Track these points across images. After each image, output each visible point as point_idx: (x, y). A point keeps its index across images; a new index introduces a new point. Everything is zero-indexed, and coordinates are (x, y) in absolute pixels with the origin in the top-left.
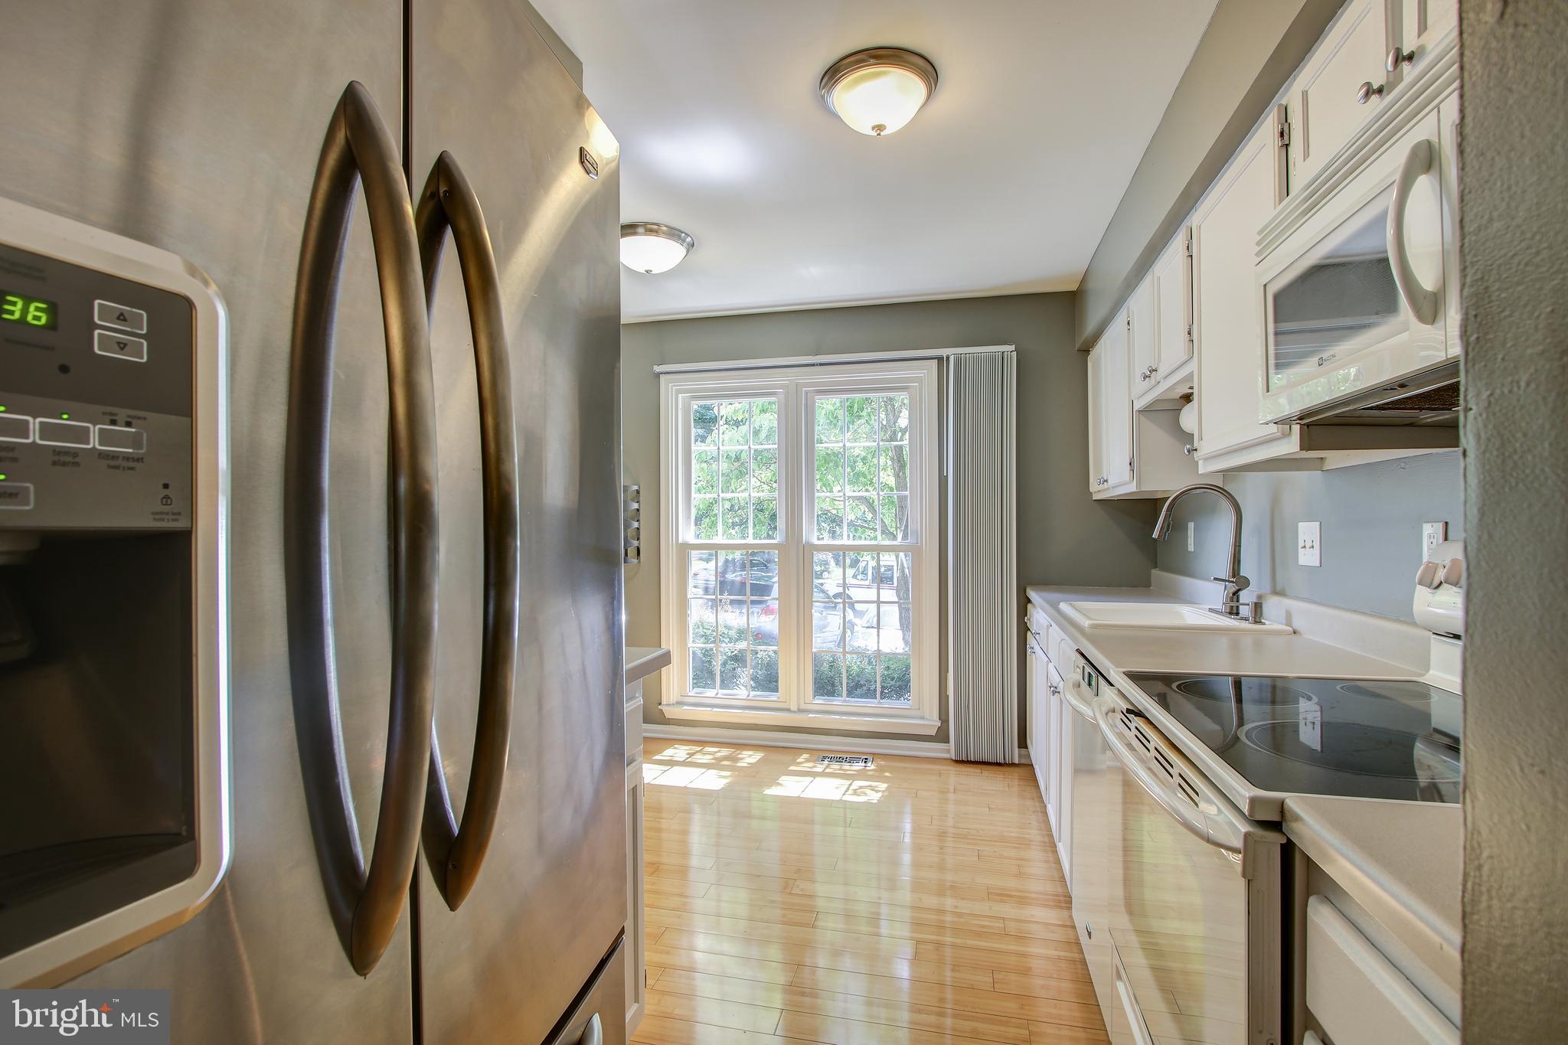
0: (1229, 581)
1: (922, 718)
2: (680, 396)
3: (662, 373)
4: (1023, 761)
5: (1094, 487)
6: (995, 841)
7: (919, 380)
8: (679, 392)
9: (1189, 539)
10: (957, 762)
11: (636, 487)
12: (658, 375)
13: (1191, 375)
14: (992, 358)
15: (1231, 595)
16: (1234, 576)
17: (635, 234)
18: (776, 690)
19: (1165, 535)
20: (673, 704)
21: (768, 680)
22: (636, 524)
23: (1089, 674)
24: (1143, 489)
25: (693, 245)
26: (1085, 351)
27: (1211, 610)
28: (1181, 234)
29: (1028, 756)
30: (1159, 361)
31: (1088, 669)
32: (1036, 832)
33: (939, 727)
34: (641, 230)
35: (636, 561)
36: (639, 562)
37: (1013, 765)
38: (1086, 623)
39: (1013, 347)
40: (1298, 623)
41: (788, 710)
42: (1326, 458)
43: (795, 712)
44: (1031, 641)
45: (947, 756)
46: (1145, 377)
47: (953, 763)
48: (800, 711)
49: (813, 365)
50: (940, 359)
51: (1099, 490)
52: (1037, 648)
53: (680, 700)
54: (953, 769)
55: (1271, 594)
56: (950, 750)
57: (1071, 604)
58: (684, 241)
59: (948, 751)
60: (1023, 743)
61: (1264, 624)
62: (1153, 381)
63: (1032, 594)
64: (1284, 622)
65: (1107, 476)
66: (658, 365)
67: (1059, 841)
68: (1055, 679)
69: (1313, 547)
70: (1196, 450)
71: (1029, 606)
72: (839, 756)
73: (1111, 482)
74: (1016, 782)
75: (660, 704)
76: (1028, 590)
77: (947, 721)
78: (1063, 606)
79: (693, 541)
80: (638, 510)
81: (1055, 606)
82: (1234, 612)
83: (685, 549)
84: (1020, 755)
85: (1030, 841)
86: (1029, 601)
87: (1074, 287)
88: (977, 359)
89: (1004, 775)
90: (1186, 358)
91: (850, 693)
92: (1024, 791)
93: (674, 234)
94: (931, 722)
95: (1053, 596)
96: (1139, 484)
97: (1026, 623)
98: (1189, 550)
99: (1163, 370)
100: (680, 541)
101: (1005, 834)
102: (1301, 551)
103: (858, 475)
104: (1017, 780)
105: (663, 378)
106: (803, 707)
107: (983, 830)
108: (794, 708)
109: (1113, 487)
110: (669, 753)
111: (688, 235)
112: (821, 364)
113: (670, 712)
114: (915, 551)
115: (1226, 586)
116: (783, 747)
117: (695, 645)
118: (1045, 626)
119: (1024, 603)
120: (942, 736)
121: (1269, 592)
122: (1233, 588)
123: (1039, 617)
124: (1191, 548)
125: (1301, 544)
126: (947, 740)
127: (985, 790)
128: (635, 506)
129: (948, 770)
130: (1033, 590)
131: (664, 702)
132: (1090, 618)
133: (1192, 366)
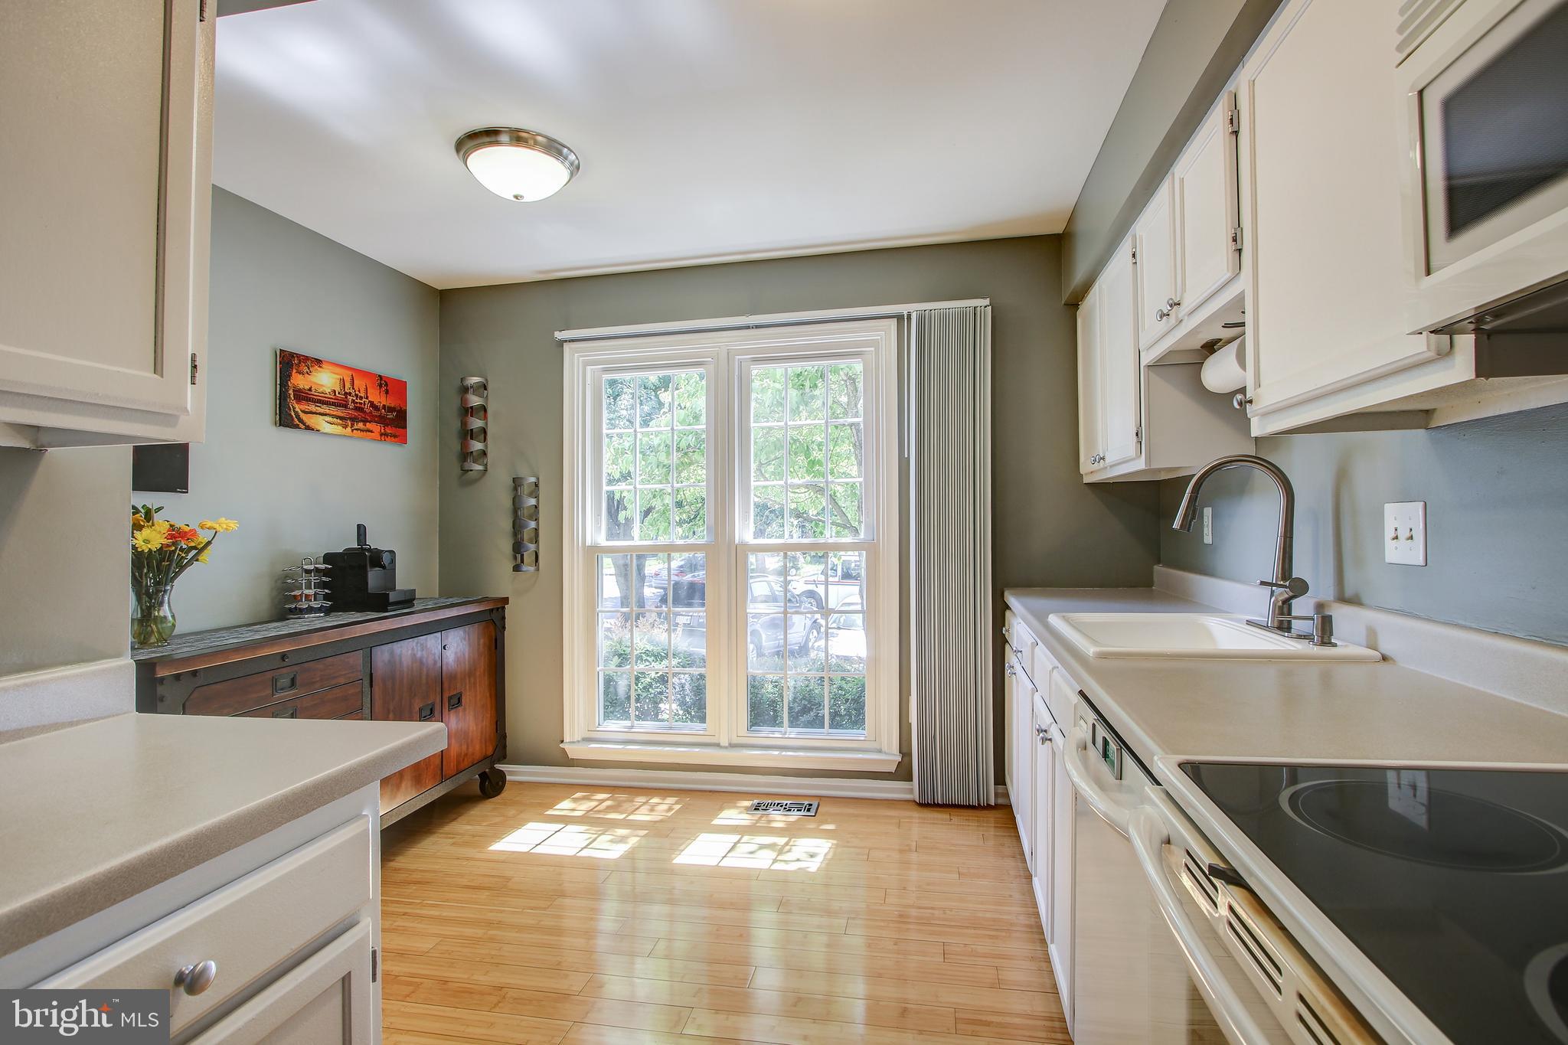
0: (1276, 585)
1: (880, 751)
2: (589, 368)
3: (566, 341)
4: (1000, 801)
5: (1085, 466)
6: (967, 927)
7: (875, 344)
8: (586, 364)
9: (1205, 529)
10: (923, 805)
11: (533, 480)
12: (561, 343)
13: (1240, 299)
14: (962, 314)
15: (1280, 603)
16: (1284, 578)
17: (497, 143)
18: (703, 719)
19: (1190, 525)
20: (578, 741)
21: (696, 707)
22: (533, 524)
23: (1105, 739)
24: (1155, 466)
25: (578, 168)
26: (1074, 305)
27: (1249, 623)
28: (1221, 103)
29: (1007, 795)
30: (1184, 290)
31: (1102, 732)
32: (1016, 909)
33: (899, 762)
34: (504, 138)
35: (532, 569)
36: (538, 570)
37: (989, 807)
38: (1090, 650)
39: (987, 302)
40: (1387, 646)
41: (718, 745)
42: (1434, 410)
43: (726, 748)
44: (1011, 658)
45: (908, 797)
46: (1163, 315)
47: (917, 807)
48: (732, 746)
49: (748, 327)
50: (899, 318)
51: (1091, 471)
52: (1018, 668)
53: (587, 736)
54: (917, 814)
55: (1334, 602)
56: (909, 790)
57: (1064, 617)
58: (566, 158)
59: (911, 791)
60: (1000, 778)
61: (1335, 645)
62: (1172, 320)
63: (1012, 600)
64: (1364, 643)
65: (1104, 453)
66: (560, 331)
67: (1052, 942)
68: (1045, 720)
69: (1411, 538)
70: (1251, 402)
71: (1008, 613)
72: (777, 802)
73: (1108, 460)
74: (992, 832)
75: (562, 742)
76: (1006, 594)
77: (910, 755)
78: (1053, 619)
79: (602, 540)
80: (536, 507)
81: (1042, 618)
82: (1284, 627)
83: (594, 553)
84: (996, 795)
85: (1012, 924)
86: (1008, 607)
87: (1059, 229)
88: (944, 317)
89: (978, 821)
90: (1228, 275)
91: (794, 721)
92: (1003, 845)
93: (553, 148)
94: (891, 757)
95: (1040, 603)
96: (1148, 459)
97: (1004, 635)
98: (1206, 541)
99: (1188, 304)
100: (588, 543)
101: (980, 915)
102: (1389, 544)
103: (813, 463)
104: (993, 829)
105: (566, 347)
106: (736, 740)
107: (951, 910)
108: (724, 742)
109: (1111, 466)
110: (565, 806)
111: (571, 151)
112: (757, 327)
113: (574, 751)
114: (871, 548)
115: (1272, 592)
116: (710, 791)
117: (605, 667)
118: (1029, 643)
119: (1000, 611)
120: (903, 772)
121: (1332, 598)
122: (1282, 593)
123: (1020, 629)
124: (1208, 539)
125: (1389, 533)
126: (910, 779)
127: (953, 845)
128: (533, 502)
129: (911, 817)
130: (1012, 594)
131: (567, 739)
132: (1095, 642)
133: (1243, 284)
